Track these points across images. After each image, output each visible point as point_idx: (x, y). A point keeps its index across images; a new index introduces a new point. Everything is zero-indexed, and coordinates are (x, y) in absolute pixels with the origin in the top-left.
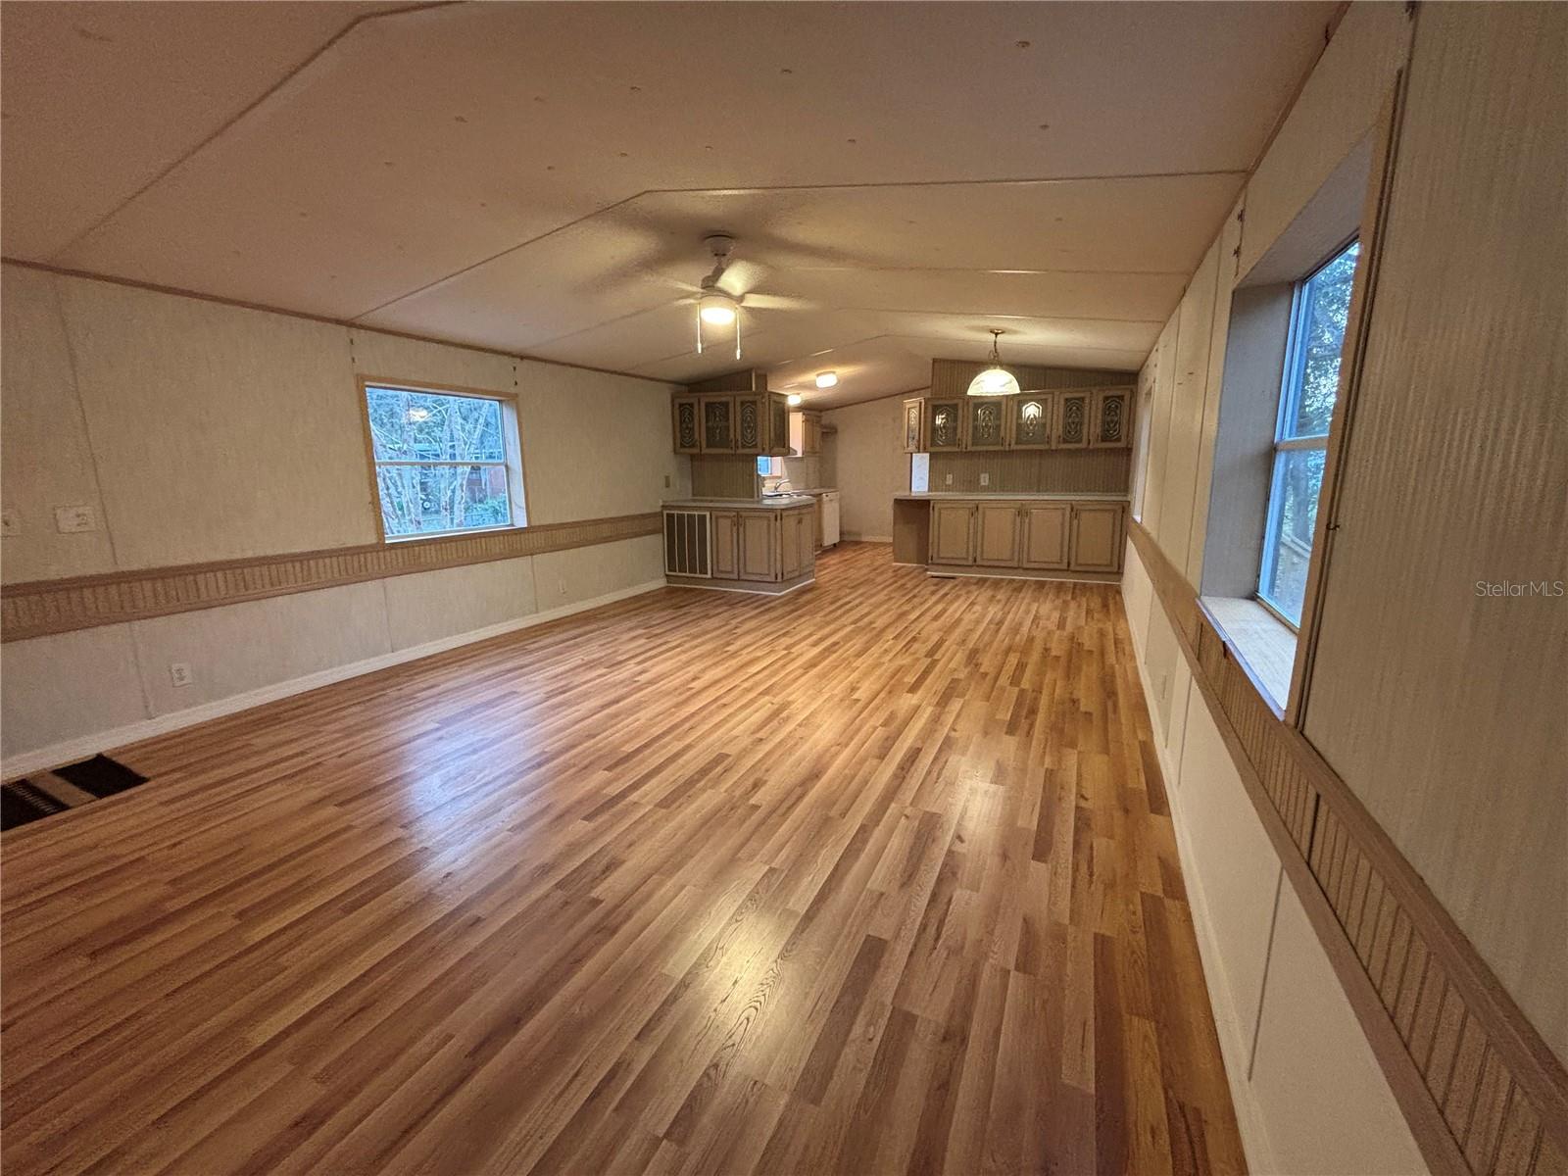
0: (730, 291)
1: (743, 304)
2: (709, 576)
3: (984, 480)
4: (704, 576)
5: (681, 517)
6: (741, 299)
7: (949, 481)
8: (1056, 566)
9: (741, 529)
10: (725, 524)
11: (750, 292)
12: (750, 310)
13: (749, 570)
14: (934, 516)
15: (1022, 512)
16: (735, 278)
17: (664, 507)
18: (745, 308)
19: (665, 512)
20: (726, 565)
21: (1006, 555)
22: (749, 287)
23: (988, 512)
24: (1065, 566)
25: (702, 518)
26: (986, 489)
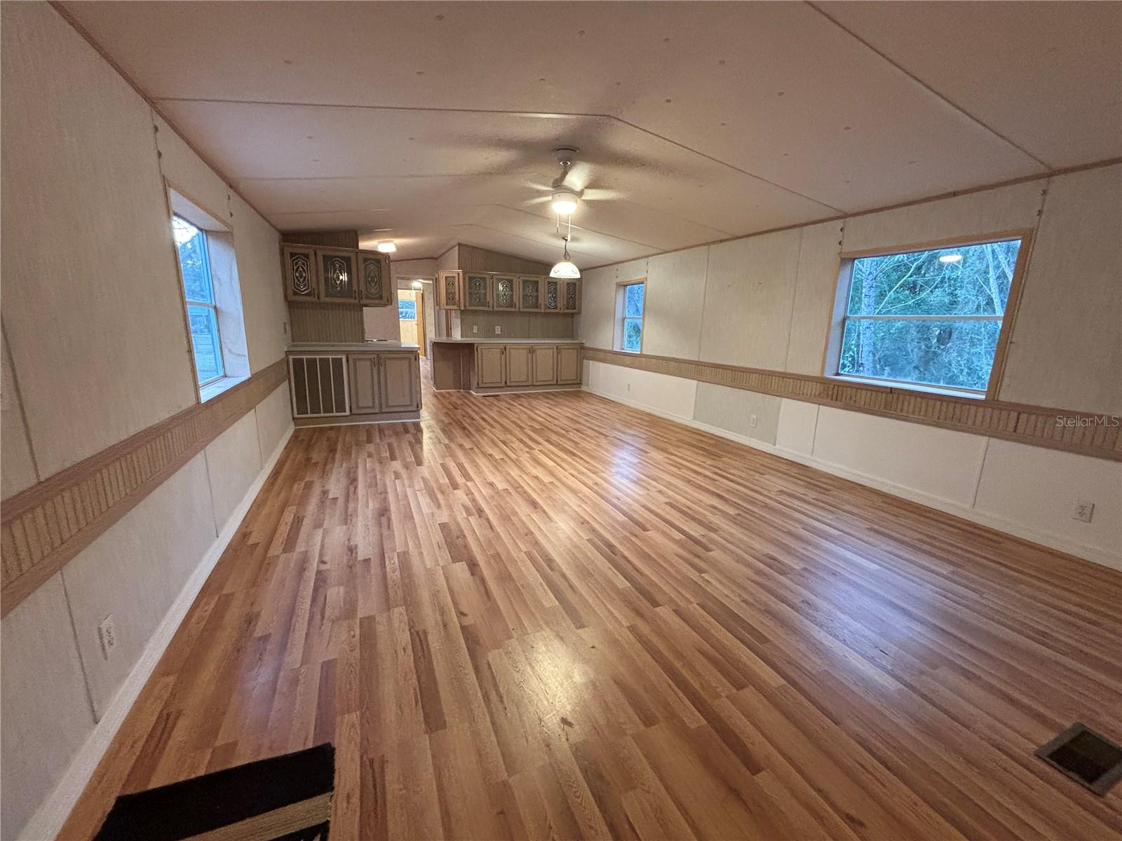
0: (573, 187)
1: (583, 198)
2: (348, 413)
3: (498, 330)
4: (344, 414)
5: (312, 362)
6: (581, 193)
7: (475, 331)
8: (551, 383)
9: (382, 369)
10: (364, 367)
11: (586, 188)
12: (590, 203)
13: (391, 403)
14: (478, 355)
15: (532, 350)
16: (577, 177)
17: (288, 353)
18: (584, 200)
19: (291, 358)
20: (365, 401)
21: (524, 378)
22: (586, 183)
23: (513, 351)
24: (555, 382)
25: (338, 363)
26: (498, 336)
